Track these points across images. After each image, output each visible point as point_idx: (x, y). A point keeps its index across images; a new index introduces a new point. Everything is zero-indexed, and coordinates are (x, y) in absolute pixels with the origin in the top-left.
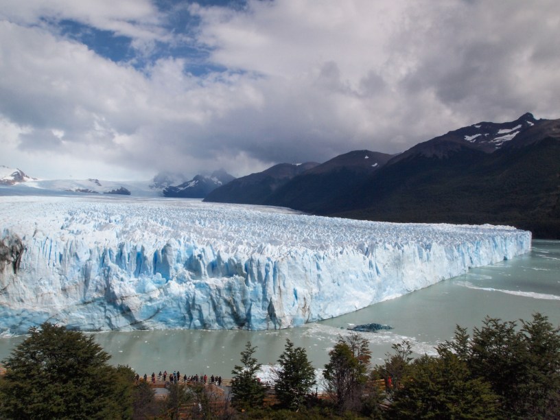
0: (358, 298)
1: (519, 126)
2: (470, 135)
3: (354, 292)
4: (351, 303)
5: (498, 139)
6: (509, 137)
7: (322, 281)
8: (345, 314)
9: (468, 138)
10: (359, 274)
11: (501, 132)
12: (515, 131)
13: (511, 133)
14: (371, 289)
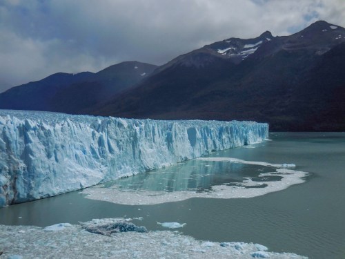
0: (85, 176)
1: (261, 42)
2: (222, 49)
3: (80, 168)
4: (74, 181)
5: (244, 53)
6: (252, 51)
7: (32, 155)
8: (67, 193)
9: (221, 52)
10: (88, 149)
11: (246, 46)
12: (257, 46)
13: (254, 48)
14: (102, 166)
